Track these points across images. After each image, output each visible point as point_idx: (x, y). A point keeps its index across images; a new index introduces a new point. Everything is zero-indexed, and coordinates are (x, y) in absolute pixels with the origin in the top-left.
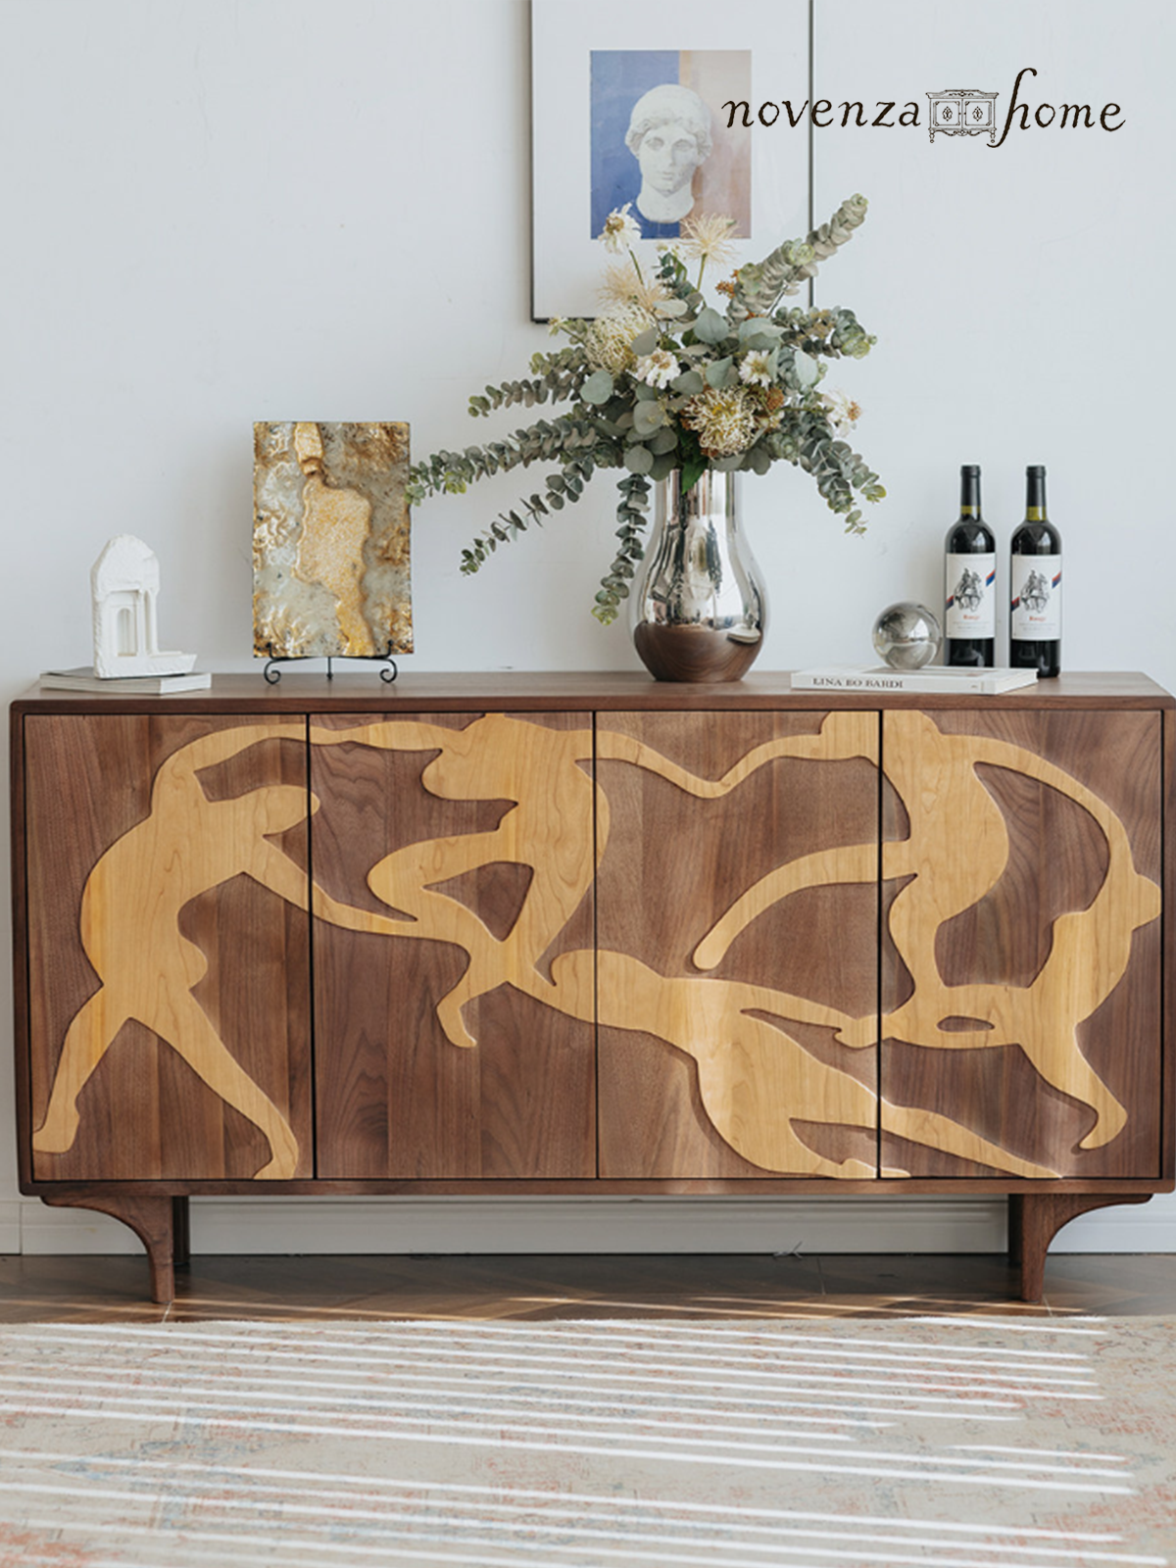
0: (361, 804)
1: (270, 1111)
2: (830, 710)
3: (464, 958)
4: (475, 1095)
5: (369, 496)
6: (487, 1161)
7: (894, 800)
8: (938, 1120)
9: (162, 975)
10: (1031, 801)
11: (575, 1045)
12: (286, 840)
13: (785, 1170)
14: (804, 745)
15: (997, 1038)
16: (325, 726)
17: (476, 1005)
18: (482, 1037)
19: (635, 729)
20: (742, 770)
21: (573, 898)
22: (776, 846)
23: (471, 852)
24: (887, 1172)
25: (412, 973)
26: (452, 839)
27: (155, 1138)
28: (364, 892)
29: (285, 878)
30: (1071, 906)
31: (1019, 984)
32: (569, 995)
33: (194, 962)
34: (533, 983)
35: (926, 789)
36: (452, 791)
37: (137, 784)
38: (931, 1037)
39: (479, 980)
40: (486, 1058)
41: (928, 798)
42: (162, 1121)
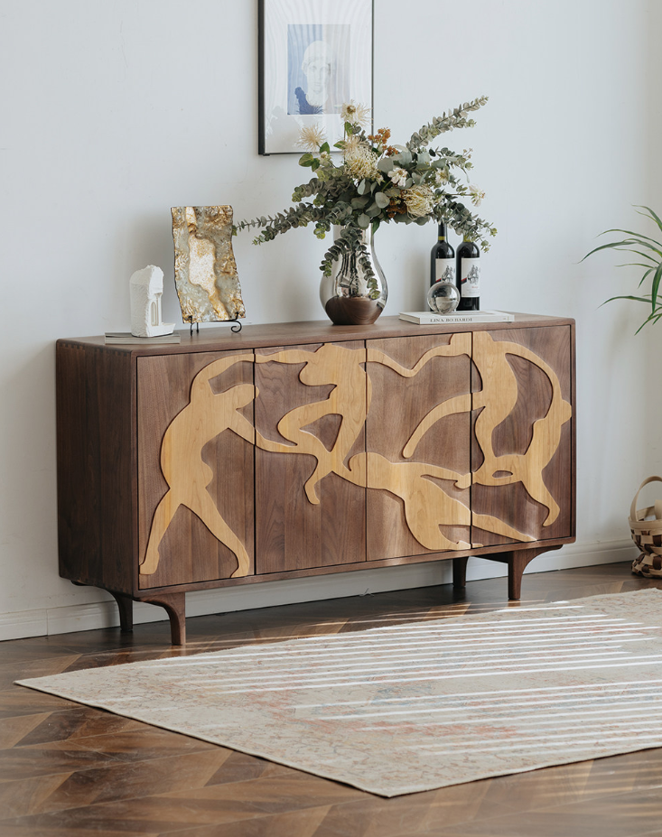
0: (275, 391)
1: (238, 544)
2: (453, 333)
3: (315, 461)
4: (319, 527)
5: (214, 242)
6: (324, 558)
7: (476, 373)
8: (493, 519)
9: (195, 482)
10: (525, 369)
11: (358, 499)
12: (244, 411)
13: (437, 549)
14: (443, 349)
15: (514, 479)
16: (260, 353)
17: (319, 484)
18: (322, 498)
19: (381, 347)
20: (422, 363)
21: (358, 428)
22: (433, 397)
23: (318, 410)
24: (475, 545)
25: (295, 470)
26: (311, 405)
27: (190, 563)
28: (276, 433)
29: (245, 429)
30: (538, 416)
31: (520, 453)
32: (356, 477)
33: (207, 473)
34: (342, 471)
35: (489, 367)
36: (311, 382)
37: (184, 388)
38: (490, 481)
39: (322, 472)
40: (324, 510)
41: (489, 371)
42: (193, 554)
